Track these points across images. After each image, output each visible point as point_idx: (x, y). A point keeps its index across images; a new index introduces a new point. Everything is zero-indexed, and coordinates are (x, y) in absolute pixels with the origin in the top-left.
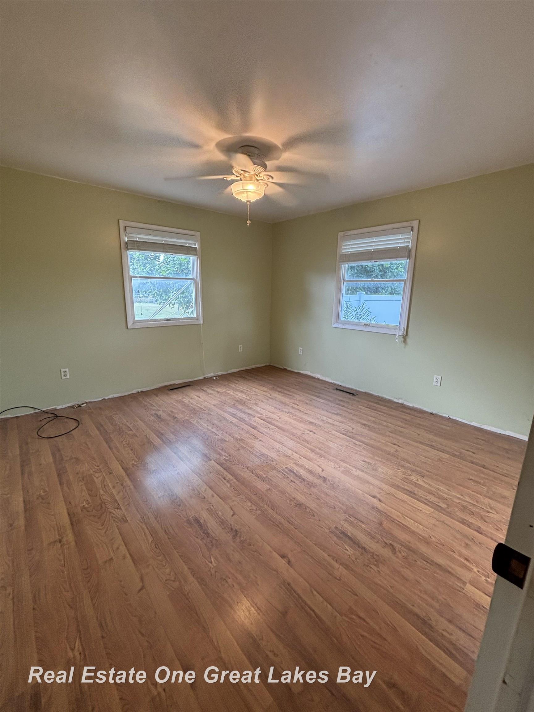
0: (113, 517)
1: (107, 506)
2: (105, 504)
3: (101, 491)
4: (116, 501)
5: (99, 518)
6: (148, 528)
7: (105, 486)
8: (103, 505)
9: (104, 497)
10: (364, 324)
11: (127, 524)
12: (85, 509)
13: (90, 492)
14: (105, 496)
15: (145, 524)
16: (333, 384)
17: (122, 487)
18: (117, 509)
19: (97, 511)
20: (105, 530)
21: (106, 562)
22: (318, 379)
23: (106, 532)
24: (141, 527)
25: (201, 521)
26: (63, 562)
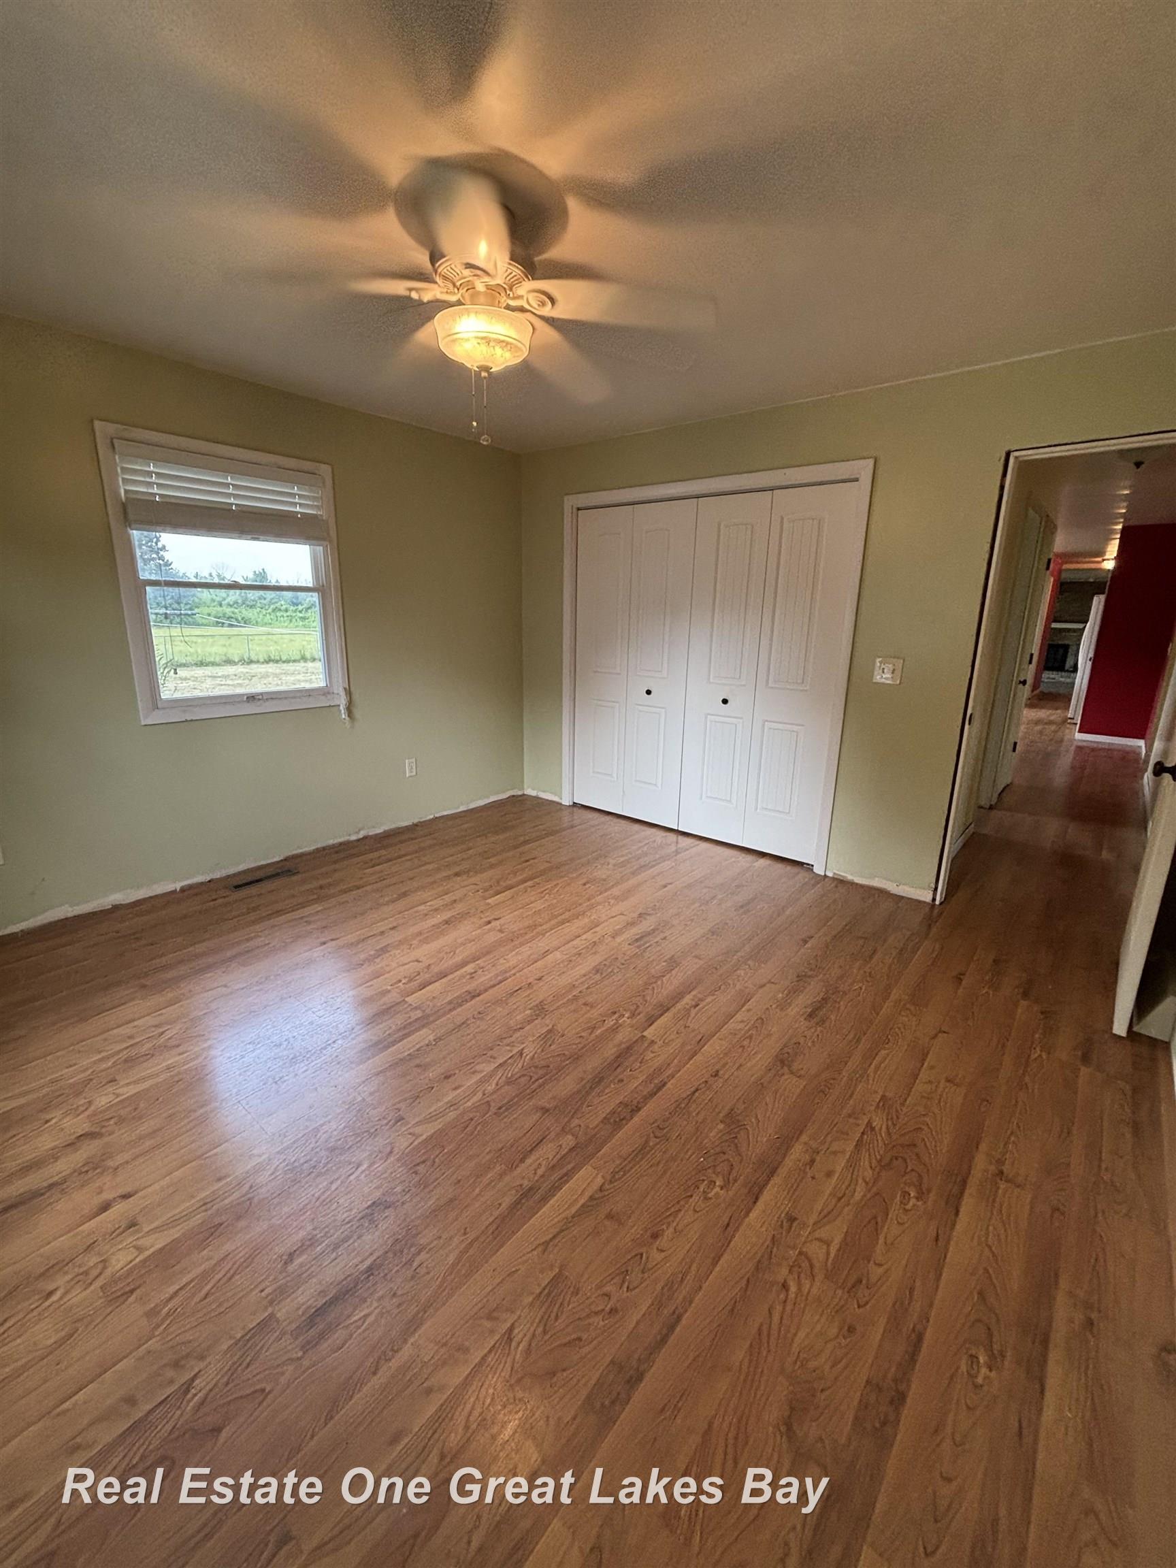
0: (894, 1125)
1: (881, 1152)
2: (880, 1160)
3: (858, 1196)
4: (859, 1145)
5: (915, 1145)
6: (871, 1064)
7: (840, 1199)
8: (887, 1160)
9: (869, 1174)
10: (247, 698)
11: (887, 1094)
12: (921, 1189)
13: (879, 1219)
14: (866, 1173)
15: (866, 1070)
16: (183, 890)
17: (818, 1159)
18: (873, 1129)
19: (905, 1160)
20: (922, 1119)
21: (957, 1085)
22: (116, 908)
23: (924, 1115)
24: (875, 1072)
25: (809, 1010)
26: (1013, 1139)
